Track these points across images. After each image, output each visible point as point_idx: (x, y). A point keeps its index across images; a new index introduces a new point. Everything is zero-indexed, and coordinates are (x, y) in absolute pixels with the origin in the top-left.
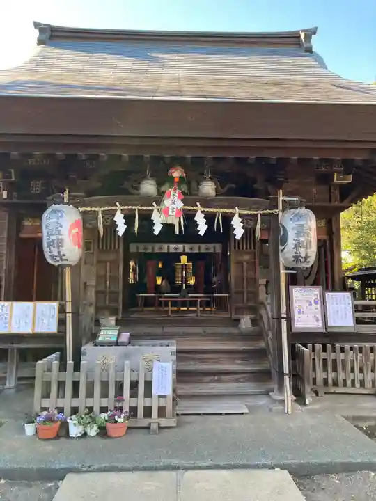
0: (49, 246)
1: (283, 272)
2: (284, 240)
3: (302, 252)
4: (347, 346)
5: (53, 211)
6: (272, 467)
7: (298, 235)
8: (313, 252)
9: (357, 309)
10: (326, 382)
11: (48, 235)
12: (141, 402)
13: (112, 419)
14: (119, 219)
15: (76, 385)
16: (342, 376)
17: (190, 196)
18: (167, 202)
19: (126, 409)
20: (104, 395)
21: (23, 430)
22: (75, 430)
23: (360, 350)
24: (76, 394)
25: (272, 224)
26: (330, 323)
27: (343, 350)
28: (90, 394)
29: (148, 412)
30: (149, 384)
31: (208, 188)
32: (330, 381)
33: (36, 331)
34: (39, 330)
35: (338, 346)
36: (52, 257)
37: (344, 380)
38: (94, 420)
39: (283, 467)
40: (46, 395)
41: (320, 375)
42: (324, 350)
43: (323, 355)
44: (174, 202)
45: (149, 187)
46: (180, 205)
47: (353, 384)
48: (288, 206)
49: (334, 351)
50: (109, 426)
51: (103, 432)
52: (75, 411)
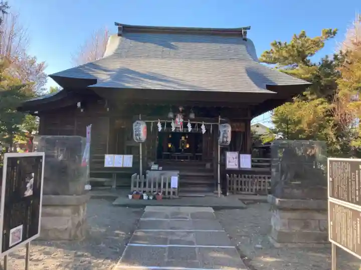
0: (136, 135)
1: (219, 146)
2: (219, 136)
3: (225, 140)
4: (247, 176)
5: (137, 123)
6: (208, 207)
7: (224, 134)
8: (229, 140)
9: (252, 161)
10: (237, 189)
11: (136, 132)
12: (167, 189)
13: (158, 194)
14: (159, 125)
15: (145, 183)
16: (244, 187)
17: (186, 118)
18: (177, 120)
19: (162, 191)
20: (155, 187)
21: (128, 196)
22: (145, 197)
23: (252, 178)
24: (145, 186)
25: (216, 128)
26: (241, 166)
27: (245, 177)
28: (150, 187)
29: (169, 193)
30: (170, 184)
31: (192, 116)
32: (239, 189)
33: (124, 166)
34: (125, 166)
35: (243, 175)
36: (137, 139)
37: (245, 189)
38: (151, 195)
39: (210, 207)
40: (135, 186)
41: (235, 186)
42: (237, 177)
43: (237, 179)
44: (180, 120)
45: (171, 115)
46: (182, 120)
47: (248, 191)
48: (222, 122)
49: (241, 177)
50: (156, 196)
51: (154, 198)
52: (144, 192)
